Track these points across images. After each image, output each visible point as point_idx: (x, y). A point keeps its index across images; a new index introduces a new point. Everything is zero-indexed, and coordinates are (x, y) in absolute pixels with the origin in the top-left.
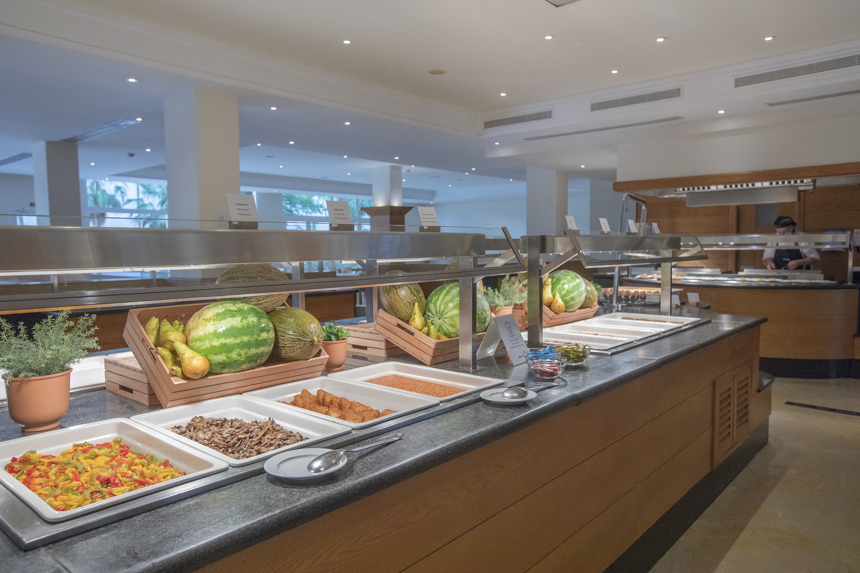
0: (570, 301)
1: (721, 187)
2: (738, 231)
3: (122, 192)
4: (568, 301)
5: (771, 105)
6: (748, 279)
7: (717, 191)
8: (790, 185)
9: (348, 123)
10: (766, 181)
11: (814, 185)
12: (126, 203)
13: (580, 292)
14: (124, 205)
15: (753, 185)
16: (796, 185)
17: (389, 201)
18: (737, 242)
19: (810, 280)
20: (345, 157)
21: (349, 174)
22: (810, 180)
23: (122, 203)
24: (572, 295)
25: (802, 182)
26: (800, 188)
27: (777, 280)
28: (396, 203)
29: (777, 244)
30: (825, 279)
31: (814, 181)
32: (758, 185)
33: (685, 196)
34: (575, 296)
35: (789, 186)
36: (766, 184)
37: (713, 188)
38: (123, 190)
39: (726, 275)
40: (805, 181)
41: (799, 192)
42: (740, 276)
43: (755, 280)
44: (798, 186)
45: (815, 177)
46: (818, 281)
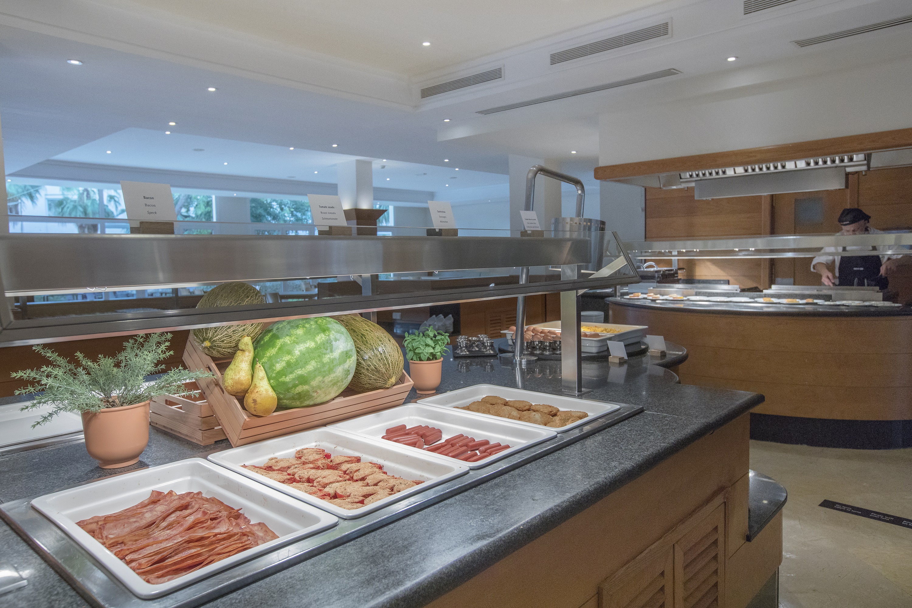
0: (295, 386)
1: (740, 170)
2: (773, 231)
3: (115, 201)
4: (291, 386)
5: (802, 44)
6: (775, 300)
7: (735, 177)
8: (834, 165)
9: (212, 89)
10: (800, 158)
11: (868, 165)
12: (120, 214)
13: (324, 365)
14: (118, 215)
15: (784, 167)
16: (842, 164)
17: (356, 203)
18: (760, 247)
19: (864, 301)
20: (292, 149)
21: (316, 172)
22: (861, 156)
23: (115, 213)
24: (299, 372)
25: (851, 159)
26: (848, 170)
27: (815, 301)
28: (365, 205)
29: (844, 249)
30: (884, 299)
31: (868, 158)
32: (790, 165)
33: (693, 184)
34: (309, 373)
35: (832, 167)
36: (801, 164)
37: (730, 172)
38: (116, 199)
39: (746, 293)
40: (855, 158)
41: (847, 174)
42: (766, 296)
43: (784, 301)
44: (845, 167)
45: (870, 149)
46: (873, 303)
